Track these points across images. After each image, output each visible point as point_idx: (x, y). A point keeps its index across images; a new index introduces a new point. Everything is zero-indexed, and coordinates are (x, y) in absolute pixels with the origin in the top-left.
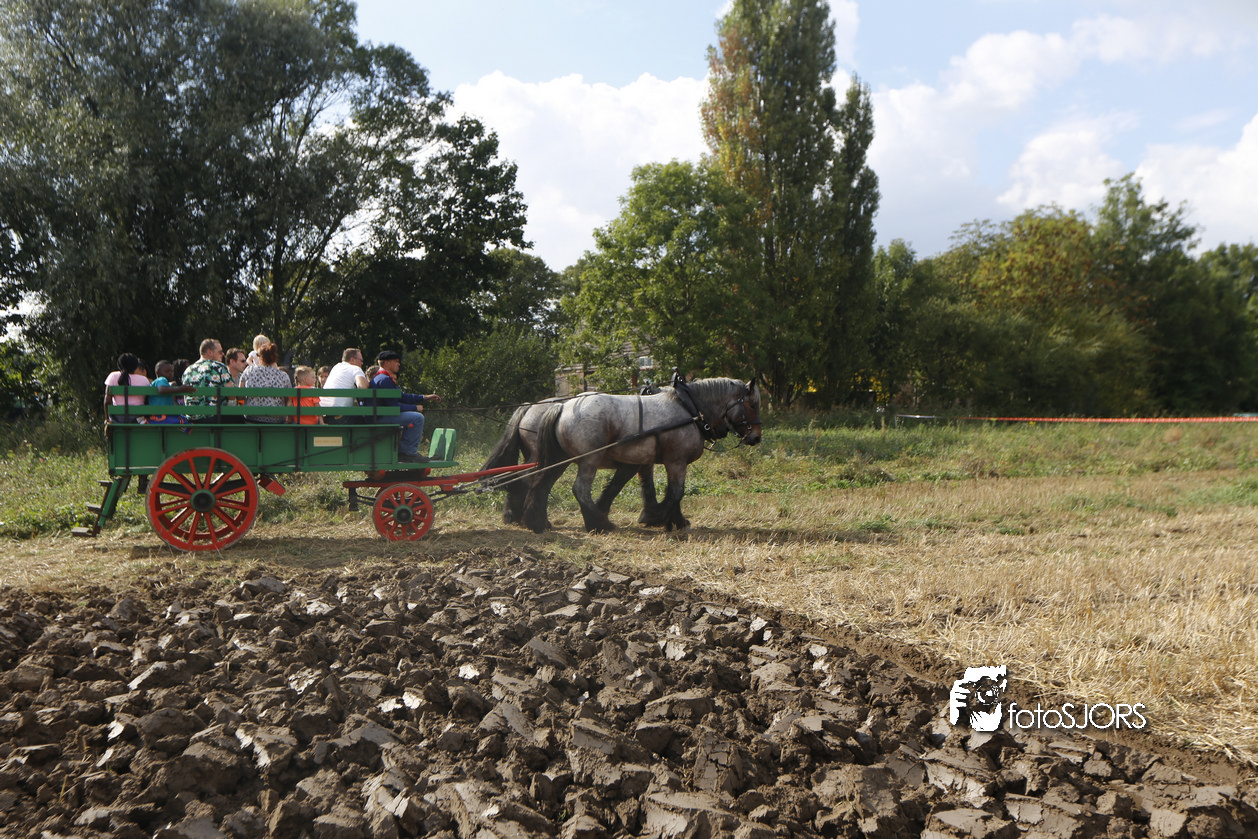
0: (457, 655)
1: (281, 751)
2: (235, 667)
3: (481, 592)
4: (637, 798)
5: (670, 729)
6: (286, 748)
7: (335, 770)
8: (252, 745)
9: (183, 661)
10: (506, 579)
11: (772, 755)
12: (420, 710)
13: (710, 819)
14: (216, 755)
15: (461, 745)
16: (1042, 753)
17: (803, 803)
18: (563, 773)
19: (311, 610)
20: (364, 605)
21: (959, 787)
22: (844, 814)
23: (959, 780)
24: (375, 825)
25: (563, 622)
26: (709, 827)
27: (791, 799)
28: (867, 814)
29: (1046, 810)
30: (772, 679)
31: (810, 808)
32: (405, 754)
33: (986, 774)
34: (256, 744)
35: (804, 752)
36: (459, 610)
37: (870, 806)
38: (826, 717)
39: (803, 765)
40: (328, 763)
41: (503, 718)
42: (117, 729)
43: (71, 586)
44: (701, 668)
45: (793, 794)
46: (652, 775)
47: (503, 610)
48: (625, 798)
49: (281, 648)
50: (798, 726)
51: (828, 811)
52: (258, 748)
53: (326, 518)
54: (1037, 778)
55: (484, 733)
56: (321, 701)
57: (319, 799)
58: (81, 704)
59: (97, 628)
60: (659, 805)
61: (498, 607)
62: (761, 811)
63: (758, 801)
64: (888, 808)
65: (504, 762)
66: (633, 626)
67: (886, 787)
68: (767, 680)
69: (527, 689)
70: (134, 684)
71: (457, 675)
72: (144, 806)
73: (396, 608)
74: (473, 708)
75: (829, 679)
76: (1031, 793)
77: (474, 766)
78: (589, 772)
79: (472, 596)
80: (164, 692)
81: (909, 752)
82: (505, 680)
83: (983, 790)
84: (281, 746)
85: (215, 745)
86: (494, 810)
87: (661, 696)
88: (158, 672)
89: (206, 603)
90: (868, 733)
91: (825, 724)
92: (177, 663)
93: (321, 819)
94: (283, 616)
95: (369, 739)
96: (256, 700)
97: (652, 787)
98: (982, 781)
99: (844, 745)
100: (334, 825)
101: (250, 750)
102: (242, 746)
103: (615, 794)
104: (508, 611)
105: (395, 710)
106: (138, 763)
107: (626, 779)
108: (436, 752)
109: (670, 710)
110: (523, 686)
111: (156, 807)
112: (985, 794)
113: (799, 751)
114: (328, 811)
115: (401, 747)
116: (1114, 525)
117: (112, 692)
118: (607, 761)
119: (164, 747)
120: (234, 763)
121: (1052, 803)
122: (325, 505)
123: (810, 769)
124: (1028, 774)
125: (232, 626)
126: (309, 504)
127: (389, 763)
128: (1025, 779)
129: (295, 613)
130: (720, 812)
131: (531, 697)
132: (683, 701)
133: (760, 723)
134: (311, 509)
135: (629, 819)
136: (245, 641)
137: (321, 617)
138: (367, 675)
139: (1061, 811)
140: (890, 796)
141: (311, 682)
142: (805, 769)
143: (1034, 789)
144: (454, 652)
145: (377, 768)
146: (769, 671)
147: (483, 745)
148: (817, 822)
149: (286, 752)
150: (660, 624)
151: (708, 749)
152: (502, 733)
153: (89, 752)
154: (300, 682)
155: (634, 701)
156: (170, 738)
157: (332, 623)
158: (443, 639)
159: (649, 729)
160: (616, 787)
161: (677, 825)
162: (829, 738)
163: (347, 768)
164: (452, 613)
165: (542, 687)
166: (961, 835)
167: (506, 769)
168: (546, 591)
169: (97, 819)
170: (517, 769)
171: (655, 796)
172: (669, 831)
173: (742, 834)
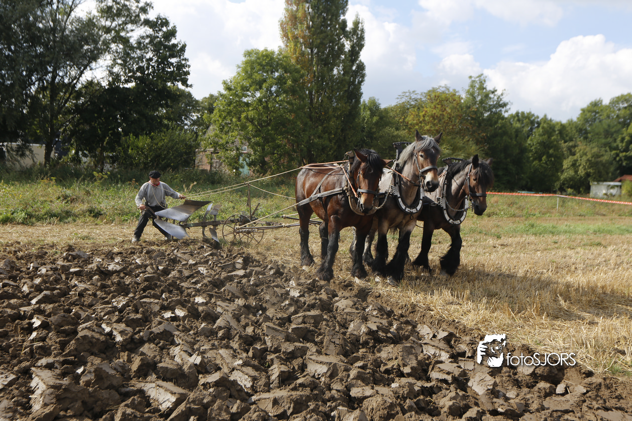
0: (192, 292)
1: (126, 334)
2: (81, 295)
3: (191, 262)
4: (302, 358)
5: (307, 328)
6: (129, 333)
7: (154, 344)
8: (111, 332)
9: (58, 291)
10: (201, 256)
11: (356, 340)
12: (184, 318)
13: (338, 367)
14: (97, 336)
15: (210, 334)
16: (471, 340)
17: (375, 360)
18: (263, 346)
19: (110, 268)
20: (133, 266)
21: (437, 355)
22: (393, 366)
23: (438, 352)
24: (186, 368)
25: (237, 278)
26: (338, 370)
27: (369, 359)
28: (405, 365)
29: (476, 365)
30: (344, 307)
31: (378, 363)
32: (186, 337)
33: (449, 349)
34: (114, 331)
35: (371, 339)
36: (184, 270)
37: (406, 362)
38: (378, 324)
39: (371, 345)
40: (150, 340)
41: (228, 321)
42: (37, 322)
44: (314, 301)
45: (370, 357)
46: (308, 348)
47: (205, 272)
48: (296, 358)
49: (103, 287)
50: (368, 328)
51: (385, 364)
52: (115, 333)
53: (94, 221)
54: (471, 351)
55: (220, 328)
56: (137, 312)
57: (155, 356)
58: (9, 310)
60: (314, 361)
61: (202, 269)
62: (360, 364)
63: (357, 359)
64: (414, 363)
65: (233, 341)
66: (270, 281)
67: (412, 354)
68: (342, 308)
69: (234, 309)
70: (34, 301)
71: (194, 302)
72: (69, 358)
73: (153, 268)
74: (212, 317)
75: (371, 307)
76: (468, 357)
77: (221, 343)
78: (276, 346)
79: (187, 263)
80: (51, 306)
81: (415, 339)
82: (224, 304)
83: (448, 356)
84: (126, 332)
85: (93, 331)
86: (240, 362)
87: (298, 313)
88: (46, 296)
89: (51, 262)
90: (395, 331)
91: (378, 327)
92: (55, 292)
93: (160, 365)
94: (96, 271)
95: (167, 329)
96: (100, 311)
97: (309, 353)
98: (448, 352)
99: (387, 336)
100: (167, 368)
101: (110, 334)
102: (106, 332)
103: (291, 356)
104: (208, 272)
105: (171, 317)
106: (51, 339)
107: (297, 349)
108: (198, 337)
109: (303, 320)
110: (232, 307)
111: (75, 358)
112: (449, 358)
113: (369, 339)
114: (161, 362)
115: (183, 334)
116: (475, 241)
117: (22, 305)
118: (285, 341)
119: (64, 332)
120: (104, 339)
122: (92, 215)
123: (374, 347)
124: (467, 349)
125: (69, 275)
126: (83, 214)
127: (177, 341)
128: (466, 351)
129: (102, 269)
130: (342, 364)
131: (236, 312)
132: (310, 316)
133: (344, 326)
134: (85, 216)
135: (299, 367)
136: (81, 282)
137: (116, 271)
138: (152, 300)
140: (414, 358)
141: (124, 303)
143: (470, 355)
144: (189, 291)
145: (173, 343)
146: (343, 303)
147: (220, 334)
148: (381, 369)
149: (129, 335)
150: (283, 280)
151: (331, 337)
152: (228, 329)
153: (22, 333)
154: (118, 302)
155: (286, 316)
156: (67, 327)
157: (122, 275)
158: (182, 284)
159: (298, 328)
160: (292, 353)
161: (322, 369)
162: (380, 333)
163: (159, 343)
164: (180, 272)
165: (240, 308)
166: (448, 373)
167: (235, 345)
168: (225, 263)
169: (48, 364)
170: (240, 345)
171: (311, 357)
172: (318, 372)
173: (353, 373)
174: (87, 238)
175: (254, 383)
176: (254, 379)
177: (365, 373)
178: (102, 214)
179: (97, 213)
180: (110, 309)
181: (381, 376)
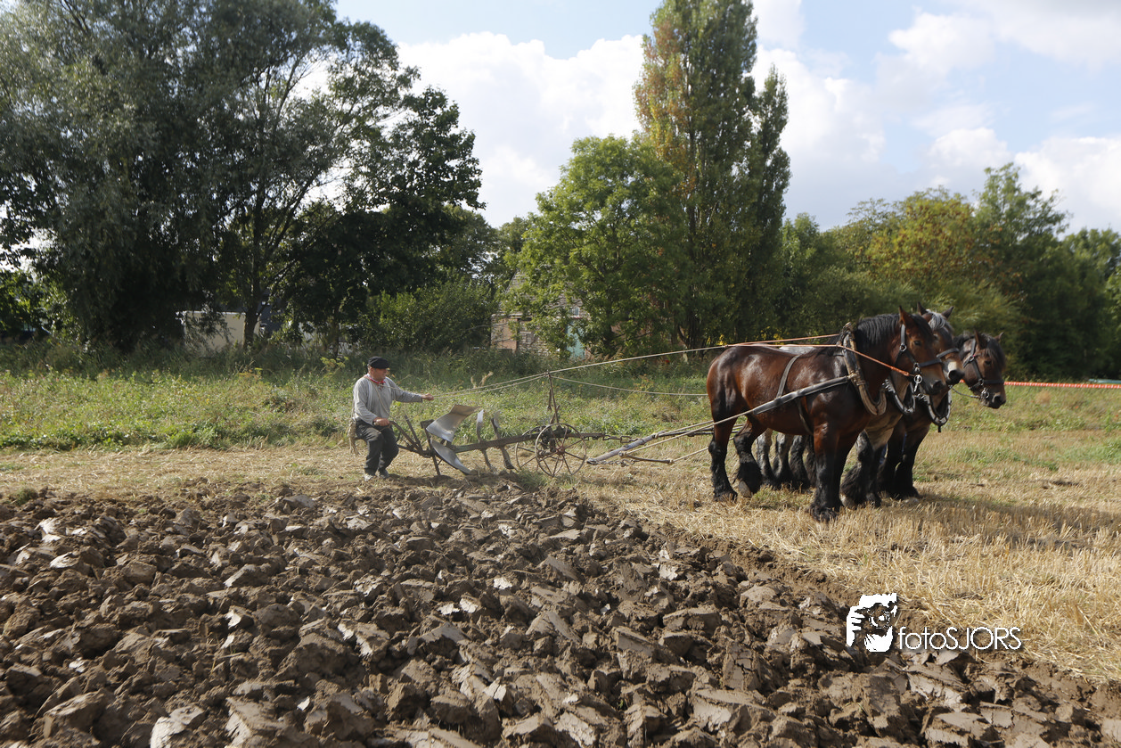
0: (488, 569)
1: (379, 643)
2: (304, 572)
3: (486, 514)
4: (684, 693)
5: (691, 637)
6: (383, 641)
7: (425, 660)
8: (354, 638)
9: (268, 565)
10: (503, 504)
11: (783, 662)
12: (476, 615)
13: (750, 712)
14: (331, 645)
15: (521, 645)
16: (1003, 669)
17: (820, 702)
18: (614, 670)
19: (351, 525)
20: (388, 522)
21: (938, 695)
22: (854, 713)
23: (938, 689)
24: (479, 706)
25: (566, 544)
26: (749, 718)
27: (808, 699)
28: (875, 713)
29: (1017, 717)
30: (759, 599)
31: (824, 708)
32: (479, 650)
33: (961, 685)
34: (358, 636)
35: (810, 662)
36: (473, 529)
37: (878, 707)
38: (823, 634)
39: (810, 672)
40: (420, 655)
41: (551, 623)
42: (234, 618)
43: (129, 494)
44: (703, 588)
45: (810, 695)
46: (694, 676)
47: (510, 532)
48: (674, 693)
49: (340, 558)
50: (805, 640)
51: (839, 710)
52: (360, 640)
53: (323, 443)
54: (1005, 690)
55: (538, 635)
56: (395, 603)
57: (427, 684)
58: (190, 596)
59: (169, 533)
60: (705, 699)
61: (505, 528)
62: (790, 707)
63: (785, 699)
64: (893, 710)
65: (561, 659)
66: (624, 549)
67: (889, 692)
68: (755, 601)
69: (562, 600)
70: (229, 582)
71: (491, 587)
72: (287, 682)
73: (421, 526)
74: (523, 616)
75: (808, 601)
76: (1000, 702)
77: (540, 662)
78: (636, 670)
79: (480, 517)
80: (257, 590)
81: (894, 664)
82: (544, 592)
83: (960, 698)
84: (379, 639)
85: (325, 636)
86: (574, 698)
87: (675, 610)
88: (248, 574)
89: (255, 515)
90: (855, 647)
91: (822, 639)
92: (263, 566)
93: (436, 700)
94: (327, 529)
95: (447, 636)
96: (334, 600)
97: (696, 685)
98: (959, 691)
99: (839, 657)
100: (447, 705)
101: (352, 642)
102: (345, 638)
103: (663, 690)
104: (516, 533)
105: (453, 613)
106: (256, 648)
107: (674, 677)
108: (500, 649)
109: (685, 622)
110: (558, 597)
111: (295, 683)
112: (962, 702)
113: (806, 660)
114: (437, 694)
115: (474, 644)
117: (211, 588)
118: (652, 662)
119: (277, 636)
120: (342, 651)
121: (1022, 711)
122: (320, 431)
123: (817, 676)
124: (996, 686)
125: (285, 537)
126: (306, 430)
127: (465, 656)
128: (994, 691)
129: (337, 527)
130: (758, 707)
131: (566, 607)
132: (697, 615)
133: (760, 634)
134: (308, 434)
135: (678, 709)
136: (303, 549)
137: (360, 531)
138: (421, 583)
139: (1029, 718)
140: (893, 700)
141: (375, 586)
142: (812, 675)
143: (1003, 698)
144: (484, 566)
145: (457, 660)
146: (757, 593)
147: (538, 645)
148: (830, 719)
149: (383, 645)
150: (647, 548)
151: (735, 656)
152: (553, 636)
153: (211, 637)
154: (365, 585)
155: (653, 614)
156: (282, 629)
157: (370, 537)
158: (472, 555)
159: (675, 637)
160: (666, 683)
161: (721, 716)
162: (827, 650)
163: (434, 659)
164: (468, 532)
165: (571, 599)
166: (961, 733)
167: (564, 665)
168: (544, 516)
169: (252, 691)
170: (573, 666)
171: (700, 692)
172: (714, 720)
173: (778, 725)
174: (312, 471)
175: (598, 737)
176: (599, 730)
177: (800, 726)
178: (335, 431)
179: (329, 428)
180: (352, 597)
181: (831, 732)
